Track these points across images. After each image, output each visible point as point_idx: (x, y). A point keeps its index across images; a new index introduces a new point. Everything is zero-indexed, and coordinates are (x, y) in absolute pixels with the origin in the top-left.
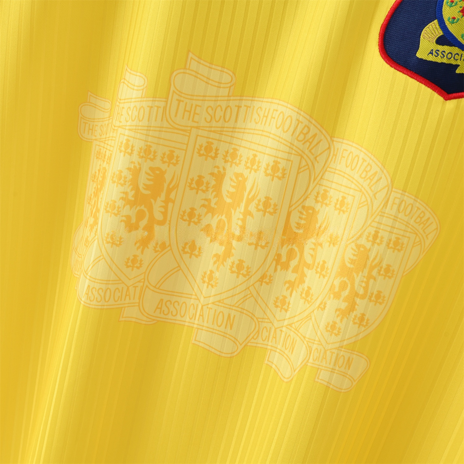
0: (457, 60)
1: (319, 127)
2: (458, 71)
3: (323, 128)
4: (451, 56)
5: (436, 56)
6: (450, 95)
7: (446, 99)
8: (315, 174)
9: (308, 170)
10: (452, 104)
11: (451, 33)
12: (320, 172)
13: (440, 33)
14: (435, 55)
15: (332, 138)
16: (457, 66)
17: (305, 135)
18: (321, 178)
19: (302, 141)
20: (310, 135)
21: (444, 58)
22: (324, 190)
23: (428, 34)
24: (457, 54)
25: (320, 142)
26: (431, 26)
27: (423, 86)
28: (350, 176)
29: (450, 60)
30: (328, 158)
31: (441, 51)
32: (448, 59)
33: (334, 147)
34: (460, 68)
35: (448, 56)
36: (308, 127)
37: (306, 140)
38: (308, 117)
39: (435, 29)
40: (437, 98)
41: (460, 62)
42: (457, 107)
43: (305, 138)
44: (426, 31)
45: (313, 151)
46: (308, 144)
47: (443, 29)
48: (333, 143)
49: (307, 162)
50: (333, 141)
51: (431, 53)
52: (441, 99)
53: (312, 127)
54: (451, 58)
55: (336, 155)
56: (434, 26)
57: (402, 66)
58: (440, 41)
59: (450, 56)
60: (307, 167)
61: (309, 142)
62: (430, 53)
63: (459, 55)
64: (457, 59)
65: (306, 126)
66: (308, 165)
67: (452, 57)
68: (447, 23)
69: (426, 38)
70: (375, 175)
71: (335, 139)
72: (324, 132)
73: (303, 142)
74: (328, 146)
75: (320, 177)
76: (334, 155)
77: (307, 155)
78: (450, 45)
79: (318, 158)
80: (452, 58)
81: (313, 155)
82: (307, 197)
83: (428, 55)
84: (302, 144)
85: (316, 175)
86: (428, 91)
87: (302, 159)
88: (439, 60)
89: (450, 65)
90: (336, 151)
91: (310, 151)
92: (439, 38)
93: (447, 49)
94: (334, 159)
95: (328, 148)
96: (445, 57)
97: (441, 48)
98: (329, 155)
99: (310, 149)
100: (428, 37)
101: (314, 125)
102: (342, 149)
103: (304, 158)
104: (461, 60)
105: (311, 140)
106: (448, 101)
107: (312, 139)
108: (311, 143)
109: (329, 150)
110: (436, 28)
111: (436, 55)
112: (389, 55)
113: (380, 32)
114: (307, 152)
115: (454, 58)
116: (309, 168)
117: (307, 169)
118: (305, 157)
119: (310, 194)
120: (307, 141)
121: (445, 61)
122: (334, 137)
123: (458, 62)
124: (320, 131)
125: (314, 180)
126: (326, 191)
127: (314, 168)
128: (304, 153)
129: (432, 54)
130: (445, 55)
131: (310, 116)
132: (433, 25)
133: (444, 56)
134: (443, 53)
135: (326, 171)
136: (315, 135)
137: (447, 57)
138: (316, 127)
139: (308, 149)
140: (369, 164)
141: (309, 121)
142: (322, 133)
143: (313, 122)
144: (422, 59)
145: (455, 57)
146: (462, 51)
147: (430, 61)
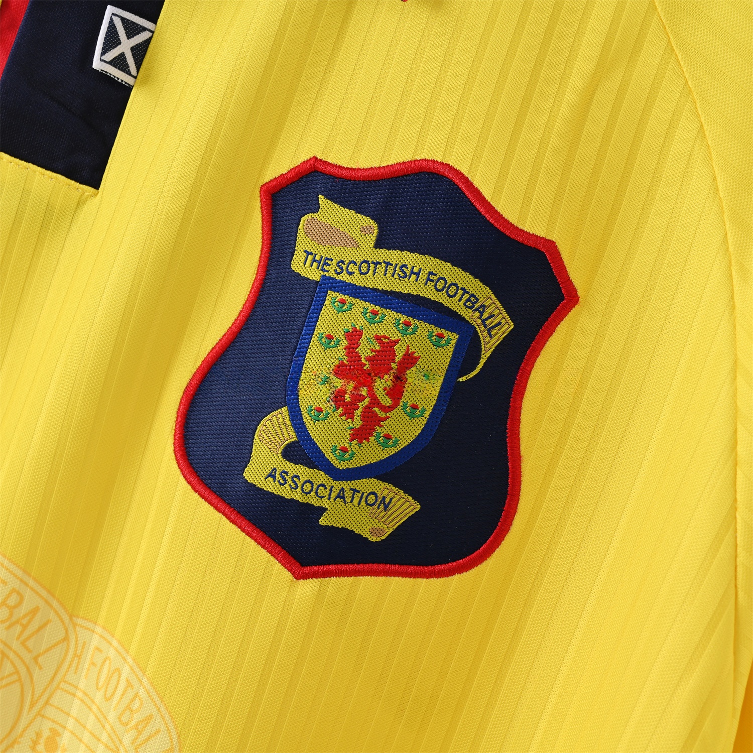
0: (323, 497)
1: (44, 593)
2: (323, 521)
3: (54, 596)
4: (310, 488)
5: (281, 484)
6: (307, 569)
7: (299, 576)
8: (33, 692)
9: (18, 684)
10: (309, 587)
11: (311, 440)
12: (45, 689)
13: (291, 436)
14: (279, 481)
15: (74, 618)
16: (322, 510)
17: (12, 609)
18: (47, 702)
19: (4, 623)
20: (24, 609)
21: (297, 490)
22: (52, 730)
23: (270, 435)
24: (323, 485)
25: (45, 624)
26: (274, 418)
27: (253, 543)
28: (101, 712)
29: (308, 495)
30: (63, 660)
31: (292, 475)
32: (305, 493)
33: (77, 638)
34: (327, 515)
35: (305, 487)
36: (18, 593)
37: (14, 619)
38: (20, 573)
39: (283, 426)
40: (279, 572)
41: (328, 502)
42: (320, 595)
43: (11, 615)
44: (265, 426)
45: (30, 644)
46: (18, 628)
47: (298, 429)
48: (75, 628)
49: (15, 666)
50: (75, 625)
51: (272, 475)
52: (288, 575)
53: (28, 594)
54: (310, 493)
55: (79, 657)
56: (281, 420)
57: (215, 492)
58: (291, 453)
59: (308, 487)
60: (15, 677)
61: (22, 625)
62: (270, 475)
63: (326, 488)
64: (322, 495)
65: (13, 590)
66: (17, 672)
67: (312, 490)
68: (306, 418)
69: (265, 442)
70: (147, 723)
71: (79, 621)
72: (55, 604)
73: (8, 623)
74: (62, 635)
75: (44, 698)
76: (75, 655)
77: (15, 652)
78: (310, 465)
79: (40, 660)
80: (313, 493)
81: (30, 651)
82: (15, 742)
83: (266, 478)
84: (5, 628)
85: (37, 694)
86: (263, 555)
87: (5, 659)
88: (286, 492)
89: (309, 506)
90: (80, 648)
91: (23, 644)
92: (289, 445)
93: (303, 472)
94: (74, 665)
95: (64, 638)
96: (299, 490)
97: (292, 468)
98: (66, 655)
99: (22, 638)
100: (268, 440)
101: (32, 589)
102: (93, 646)
103: (8, 658)
104: (329, 499)
105: (24, 622)
106: (302, 582)
107: (28, 618)
108: (25, 627)
109: (65, 643)
110: (285, 424)
111: (282, 482)
112: (191, 464)
113: (179, 409)
114: (15, 645)
115: (316, 493)
116: (20, 680)
117: (17, 681)
118: (11, 655)
119: (21, 736)
120: (17, 622)
121: (298, 496)
122: (78, 617)
123: (325, 503)
124: (47, 602)
125: (32, 705)
126: (55, 733)
127: (32, 679)
128: (10, 648)
129: (274, 477)
130: (299, 485)
131: (24, 571)
132: (279, 416)
133: (297, 487)
134: (295, 479)
135: (58, 687)
136: (34, 611)
137: (302, 490)
138: (37, 593)
139: (18, 639)
140: (136, 695)
141: (21, 581)
142: (51, 606)
143: (31, 582)
144: (255, 486)
145: (319, 491)
146: (332, 481)
147: (268, 493)
